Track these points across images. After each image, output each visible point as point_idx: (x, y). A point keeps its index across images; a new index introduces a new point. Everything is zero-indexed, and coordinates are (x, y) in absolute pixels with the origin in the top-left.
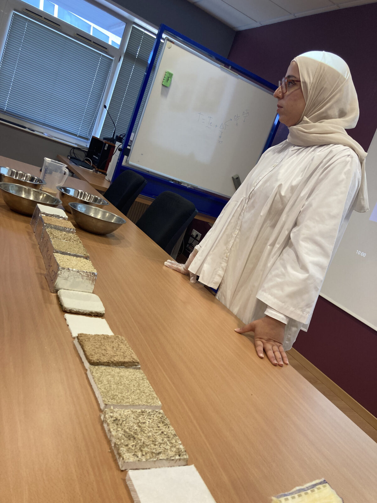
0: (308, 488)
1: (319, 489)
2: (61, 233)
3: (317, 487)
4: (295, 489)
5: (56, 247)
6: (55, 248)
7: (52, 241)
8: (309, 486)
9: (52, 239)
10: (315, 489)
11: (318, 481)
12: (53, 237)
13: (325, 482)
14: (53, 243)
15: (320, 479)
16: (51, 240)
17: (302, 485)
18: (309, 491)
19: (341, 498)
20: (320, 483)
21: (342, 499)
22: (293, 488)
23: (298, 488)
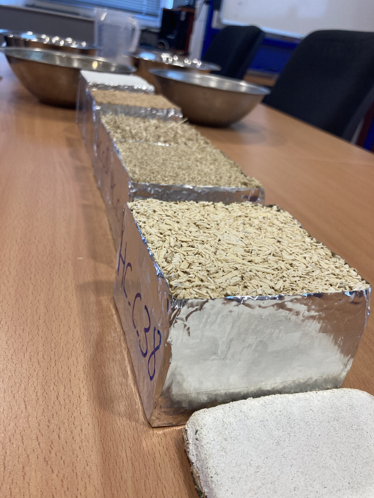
2: (144, 122)
5: (137, 170)
6: (134, 173)
7: (121, 150)
9: (121, 142)
12: (123, 137)
14: (122, 156)
16: (118, 146)
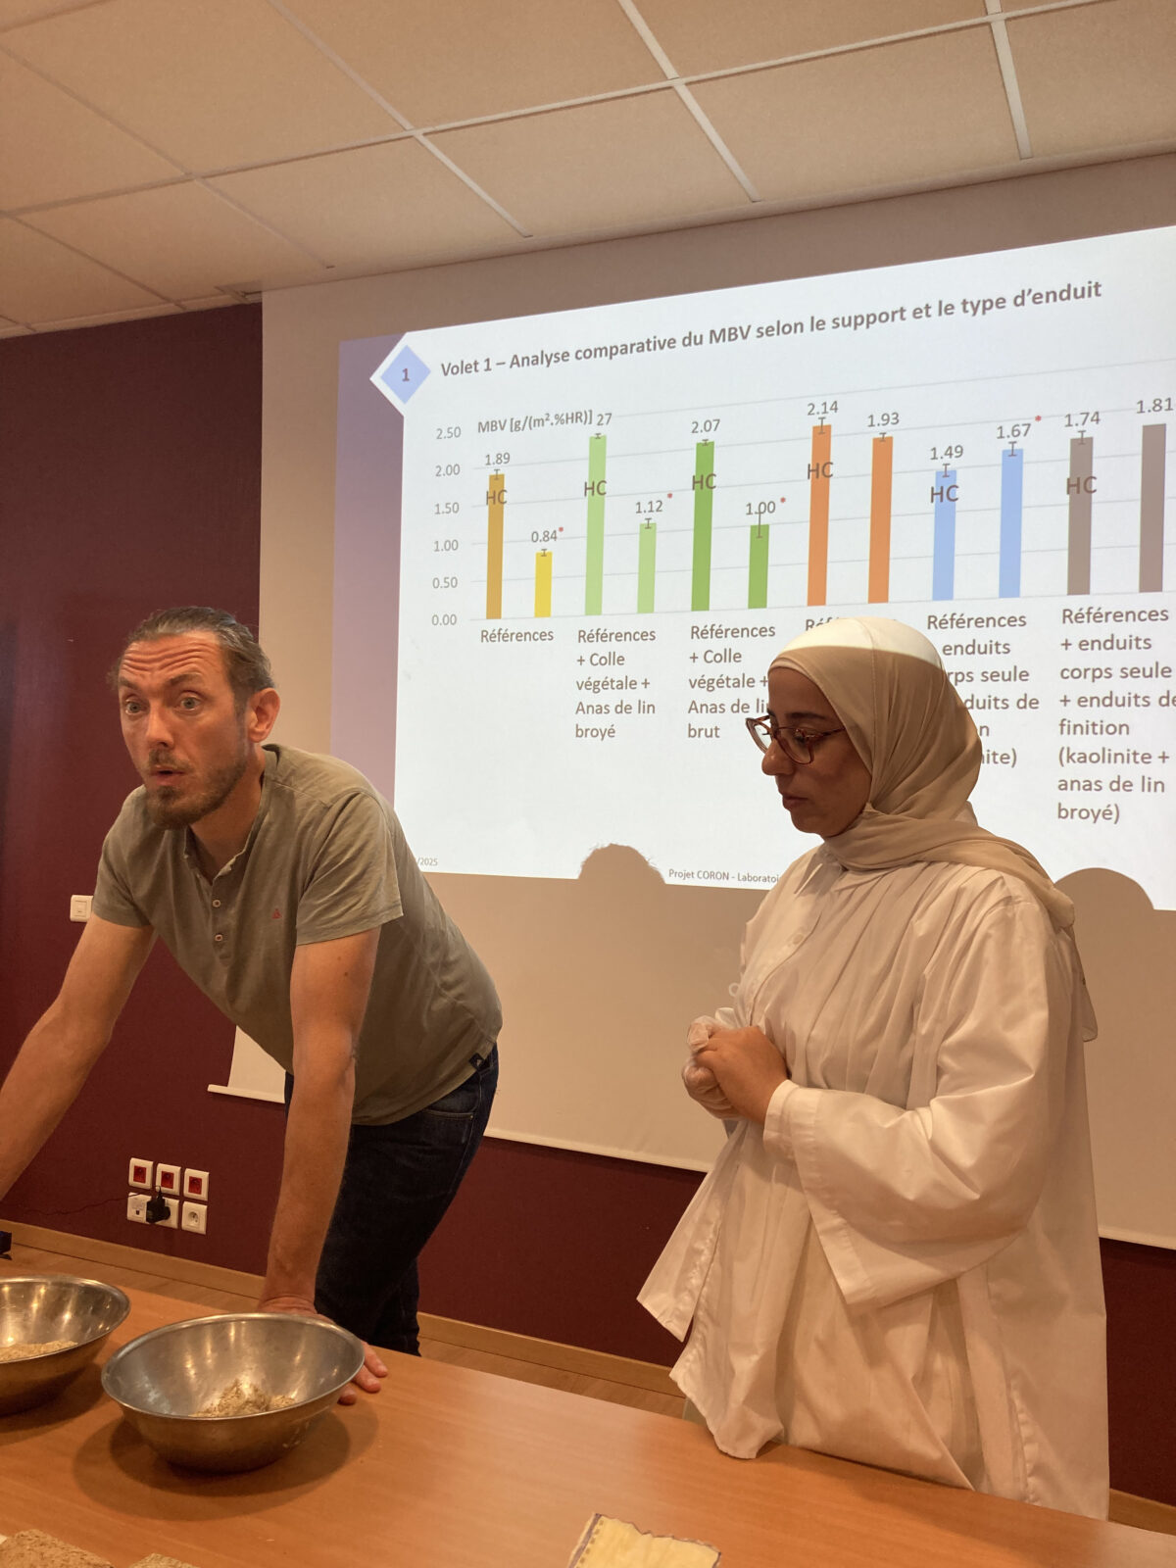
0: (585, 1542)
1: (597, 1532)
3: (594, 1531)
4: (572, 1557)
8: (585, 1539)
10: (595, 1536)
11: (589, 1523)
13: (598, 1516)
15: (588, 1519)
17: (576, 1544)
18: (589, 1546)
19: (629, 1523)
20: (595, 1523)
21: (633, 1523)
22: (568, 1557)
23: (574, 1552)
